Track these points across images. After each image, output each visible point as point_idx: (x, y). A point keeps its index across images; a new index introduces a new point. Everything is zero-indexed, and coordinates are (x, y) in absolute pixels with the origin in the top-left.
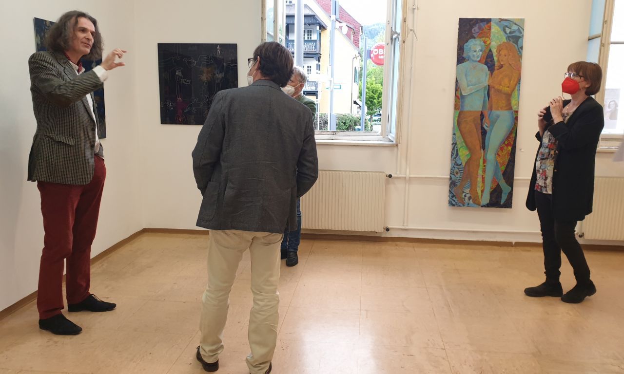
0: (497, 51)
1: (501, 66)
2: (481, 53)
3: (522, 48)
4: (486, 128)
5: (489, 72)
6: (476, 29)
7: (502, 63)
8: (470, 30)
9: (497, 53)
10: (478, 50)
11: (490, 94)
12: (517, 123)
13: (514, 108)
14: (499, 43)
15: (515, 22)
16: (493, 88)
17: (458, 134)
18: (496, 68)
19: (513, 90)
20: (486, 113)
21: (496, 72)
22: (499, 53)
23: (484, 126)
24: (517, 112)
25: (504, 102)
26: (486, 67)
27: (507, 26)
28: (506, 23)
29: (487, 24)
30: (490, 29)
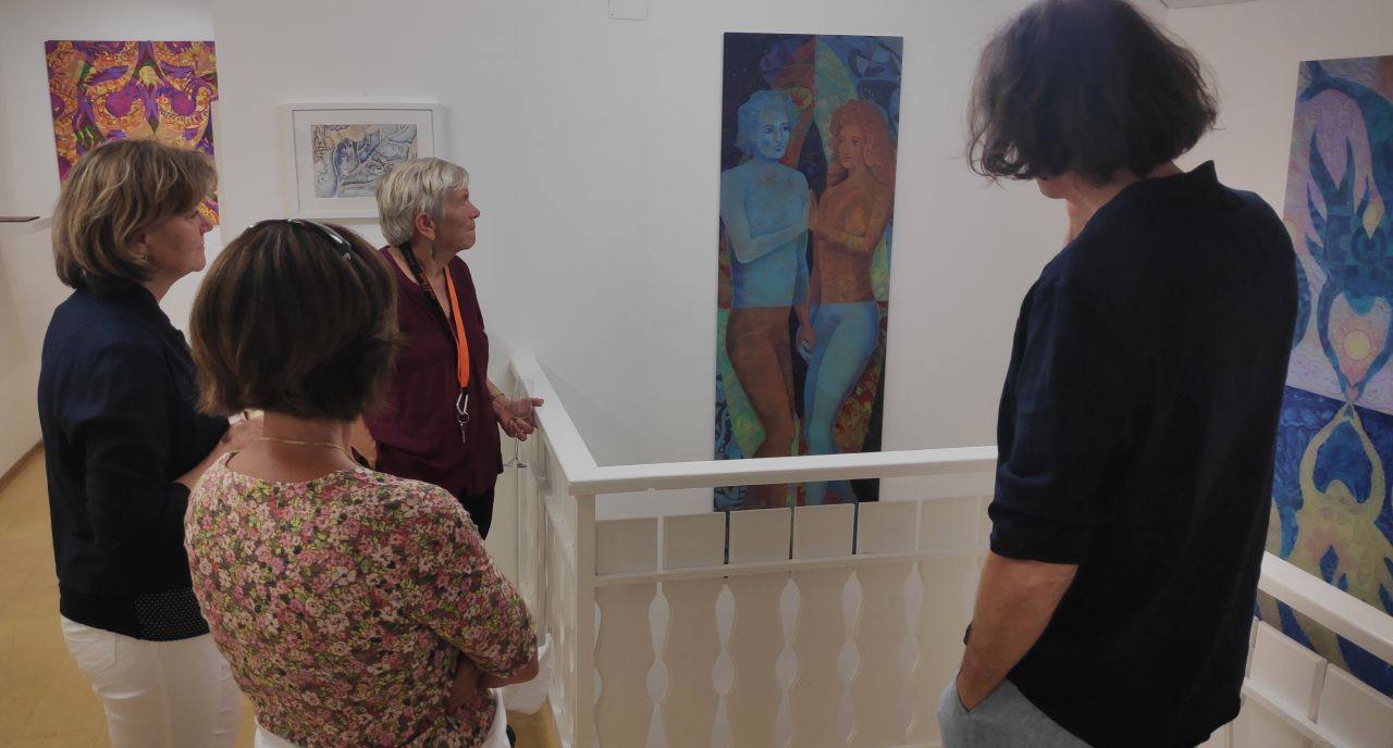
0: (831, 129)
1: (844, 175)
2: (787, 134)
4: (805, 355)
5: (809, 193)
9: (831, 136)
10: (778, 124)
11: (814, 257)
12: (885, 337)
13: (878, 295)
14: (838, 106)
16: (824, 239)
17: (730, 376)
18: (830, 179)
19: (875, 244)
20: (805, 313)
21: (830, 191)
22: (837, 135)
23: (801, 350)
24: (885, 304)
25: (851, 278)
26: (800, 177)
29: (804, 44)
30: (811, 58)
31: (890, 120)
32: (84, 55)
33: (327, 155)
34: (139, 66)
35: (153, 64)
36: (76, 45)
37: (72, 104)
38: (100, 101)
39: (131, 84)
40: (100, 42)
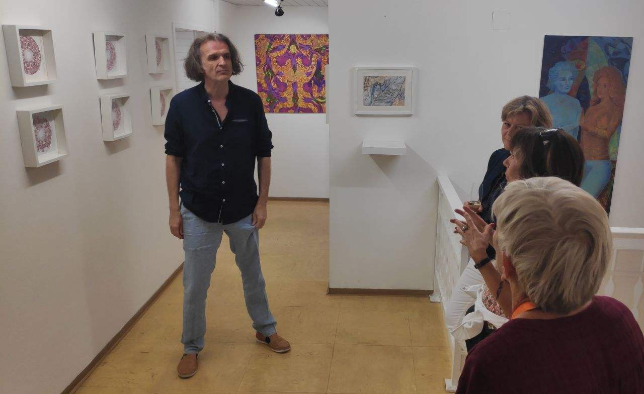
0: (594, 80)
1: (599, 101)
2: (572, 81)
7: (600, 97)
9: (593, 82)
11: (581, 138)
13: (612, 157)
14: (598, 69)
19: (612, 134)
21: (590, 109)
22: (596, 83)
24: (615, 162)
25: (599, 149)
29: (583, 40)
30: (586, 47)
31: (624, 76)
32: (269, 40)
33: (369, 89)
34: (290, 45)
35: (295, 44)
36: (266, 36)
37: (264, 61)
38: (274, 59)
39: (287, 52)
40: (275, 35)
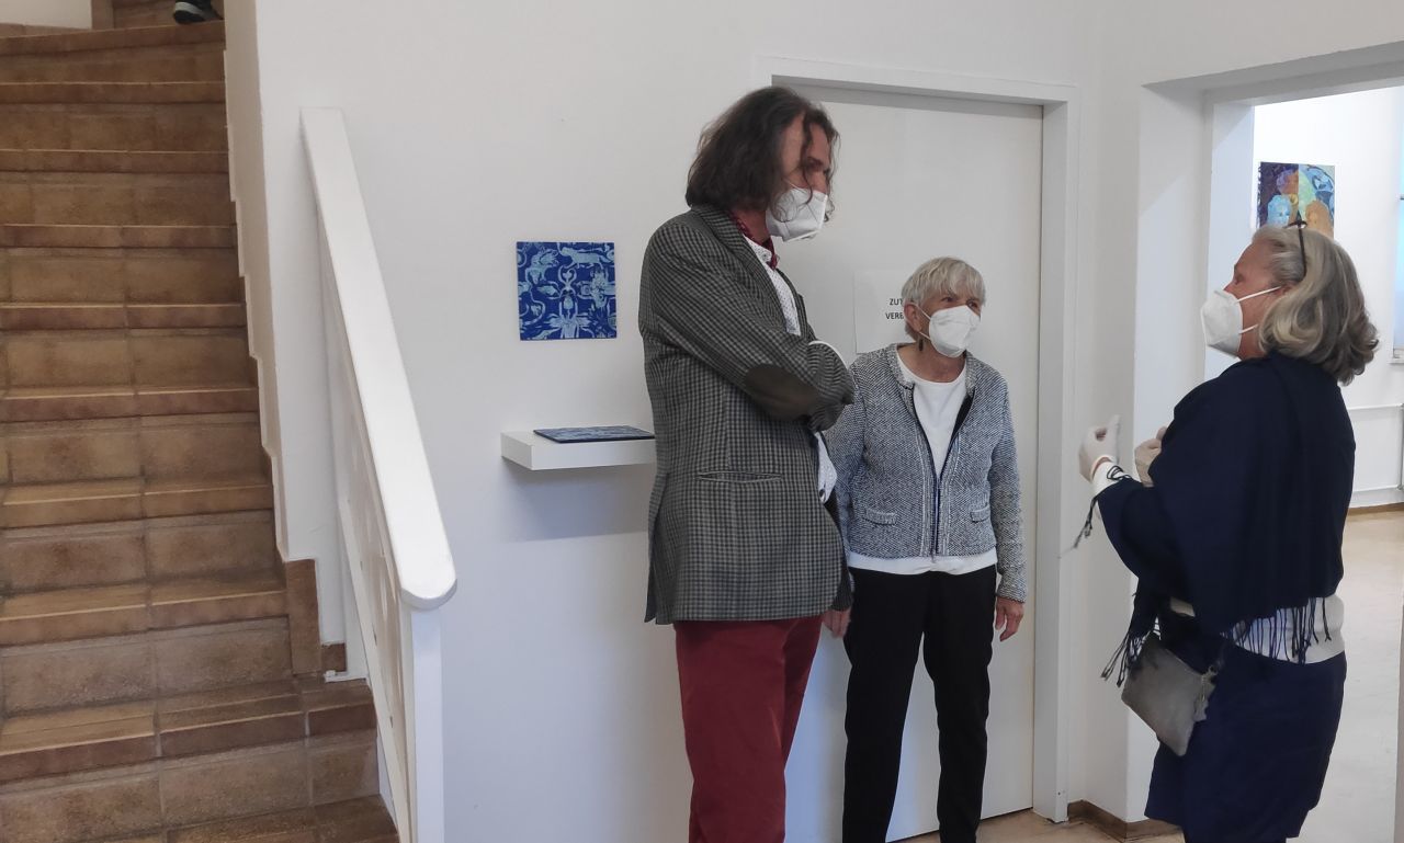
3: (1333, 210)
6: (1280, 180)
8: (1274, 181)
15: (1325, 170)
27: (1315, 177)
28: (1315, 173)
